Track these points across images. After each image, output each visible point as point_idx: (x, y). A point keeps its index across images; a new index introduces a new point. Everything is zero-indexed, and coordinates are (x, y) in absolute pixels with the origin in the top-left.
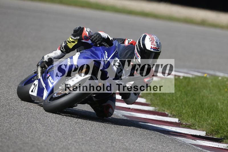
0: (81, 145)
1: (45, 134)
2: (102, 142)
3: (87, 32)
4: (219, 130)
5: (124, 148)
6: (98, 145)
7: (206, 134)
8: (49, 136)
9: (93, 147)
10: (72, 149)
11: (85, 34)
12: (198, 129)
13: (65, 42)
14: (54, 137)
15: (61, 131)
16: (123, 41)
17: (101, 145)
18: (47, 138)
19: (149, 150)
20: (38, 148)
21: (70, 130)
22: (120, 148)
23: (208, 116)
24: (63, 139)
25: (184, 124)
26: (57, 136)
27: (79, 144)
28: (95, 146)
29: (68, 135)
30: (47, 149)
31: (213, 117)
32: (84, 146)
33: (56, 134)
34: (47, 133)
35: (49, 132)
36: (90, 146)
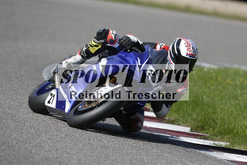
0: (56, 142)
1: (17, 130)
2: (78, 139)
3: (112, 35)
4: (204, 125)
5: (102, 145)
6: (74, 142)
7: (191, 130)
8: (21, 133)
9: (69, 145)
10: (45, 147)
11: (110, 37)
12: (182, 124)
13: (86, 46)
14: (26, 134)
15: (34, 128)
16: (154, 45)
17: (77, 143)
18: (18, 135)
19: (129, 148)
20: (9, 146)
22: (98, 146)
23: (192, 110)
24: (36, 136)
25: (167, 120)
26: (30, 133)
27: (53, 142)
29: (42, 132)
30: (19, 147)
31: (198, 112)
32: (58, 144)
33: (28, 131)
35: (21, 128)
36: (65, 143)
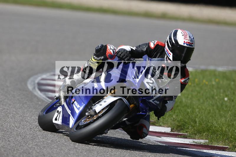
0: (42, 148)
1: (4, 139)
2: (64, 144)
3: (111, 50)
5: (87, 149)
6: (60, 147)
7: (171, 130)
8: (9, 141)
10: (33, 153)
12: (163, 125)
14: (13, 142)
15: (21, 136)
16: (148, 45)
17: (63, 148)
18: (6, 143)
21: (30, 134)
22: (83, 150)
23: (172, 112)
24: (23, 144)
26: (17, 141)
27: (40, 148)
28: (56, 149)
29: (28, 139)
30: (7, 155)
31: (177, 113)
32: (45, 150)
33: (15, 139)
34: (6, 138)
35: (9, 136)
36: (52, 149)
